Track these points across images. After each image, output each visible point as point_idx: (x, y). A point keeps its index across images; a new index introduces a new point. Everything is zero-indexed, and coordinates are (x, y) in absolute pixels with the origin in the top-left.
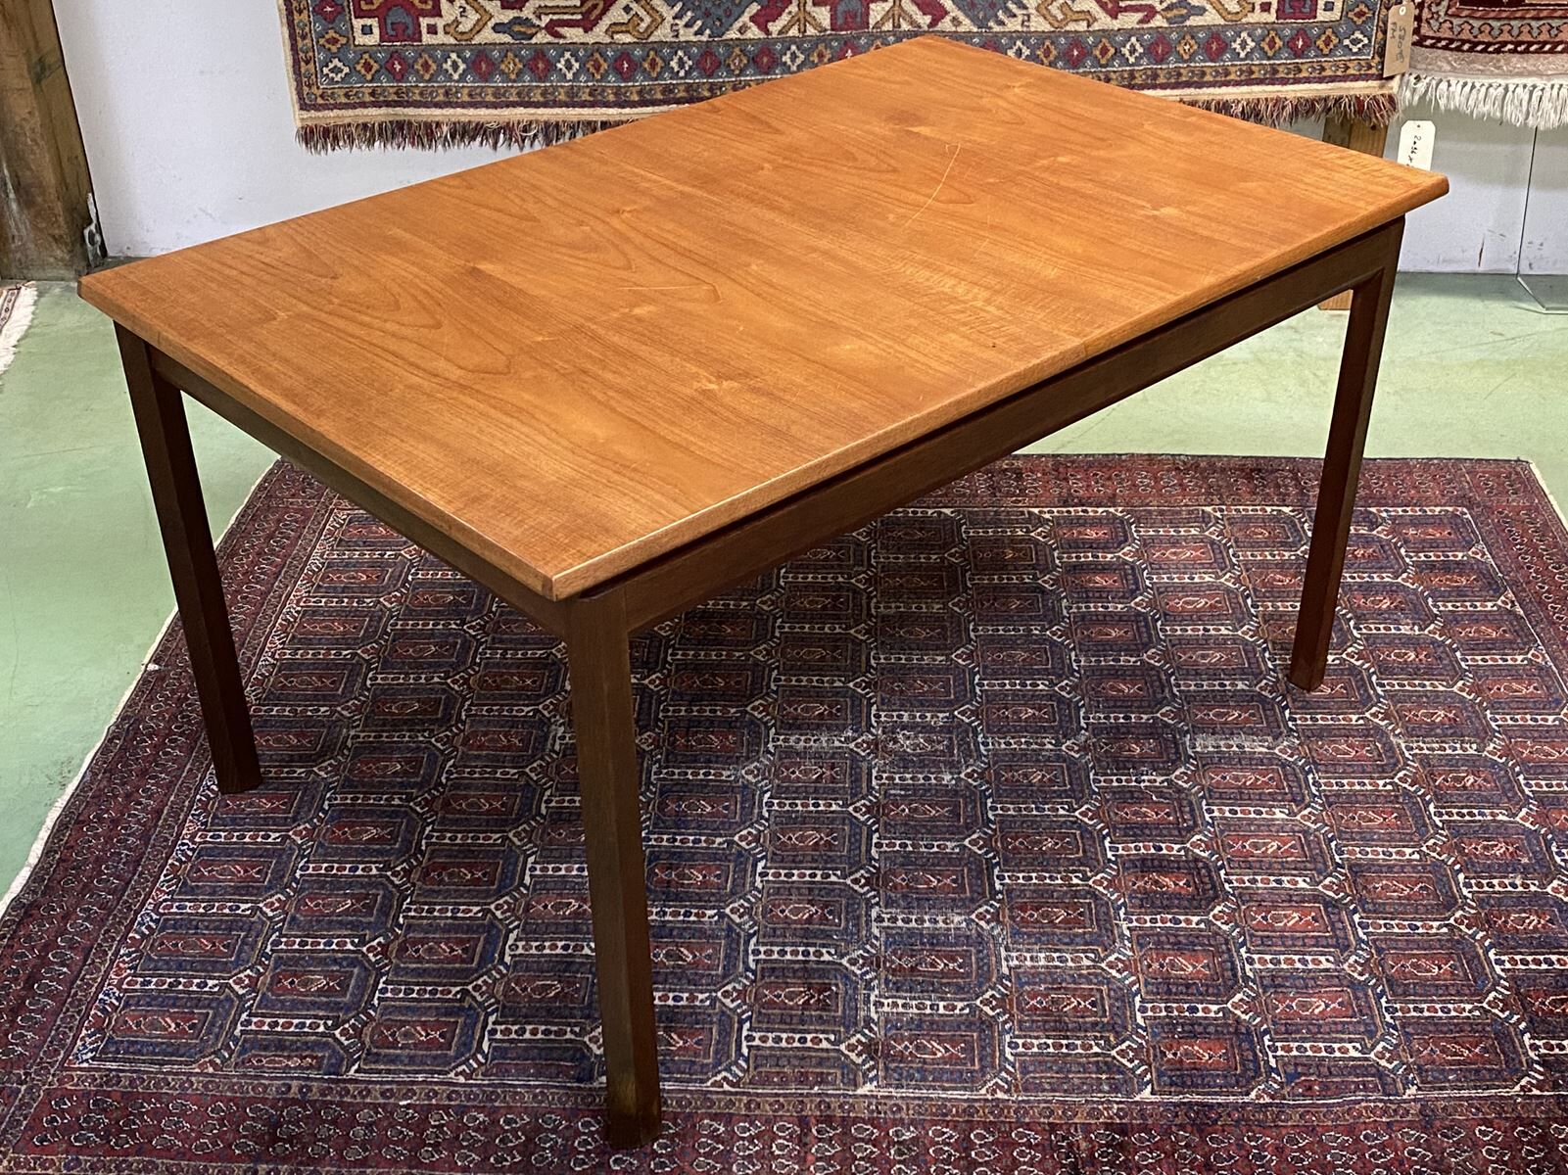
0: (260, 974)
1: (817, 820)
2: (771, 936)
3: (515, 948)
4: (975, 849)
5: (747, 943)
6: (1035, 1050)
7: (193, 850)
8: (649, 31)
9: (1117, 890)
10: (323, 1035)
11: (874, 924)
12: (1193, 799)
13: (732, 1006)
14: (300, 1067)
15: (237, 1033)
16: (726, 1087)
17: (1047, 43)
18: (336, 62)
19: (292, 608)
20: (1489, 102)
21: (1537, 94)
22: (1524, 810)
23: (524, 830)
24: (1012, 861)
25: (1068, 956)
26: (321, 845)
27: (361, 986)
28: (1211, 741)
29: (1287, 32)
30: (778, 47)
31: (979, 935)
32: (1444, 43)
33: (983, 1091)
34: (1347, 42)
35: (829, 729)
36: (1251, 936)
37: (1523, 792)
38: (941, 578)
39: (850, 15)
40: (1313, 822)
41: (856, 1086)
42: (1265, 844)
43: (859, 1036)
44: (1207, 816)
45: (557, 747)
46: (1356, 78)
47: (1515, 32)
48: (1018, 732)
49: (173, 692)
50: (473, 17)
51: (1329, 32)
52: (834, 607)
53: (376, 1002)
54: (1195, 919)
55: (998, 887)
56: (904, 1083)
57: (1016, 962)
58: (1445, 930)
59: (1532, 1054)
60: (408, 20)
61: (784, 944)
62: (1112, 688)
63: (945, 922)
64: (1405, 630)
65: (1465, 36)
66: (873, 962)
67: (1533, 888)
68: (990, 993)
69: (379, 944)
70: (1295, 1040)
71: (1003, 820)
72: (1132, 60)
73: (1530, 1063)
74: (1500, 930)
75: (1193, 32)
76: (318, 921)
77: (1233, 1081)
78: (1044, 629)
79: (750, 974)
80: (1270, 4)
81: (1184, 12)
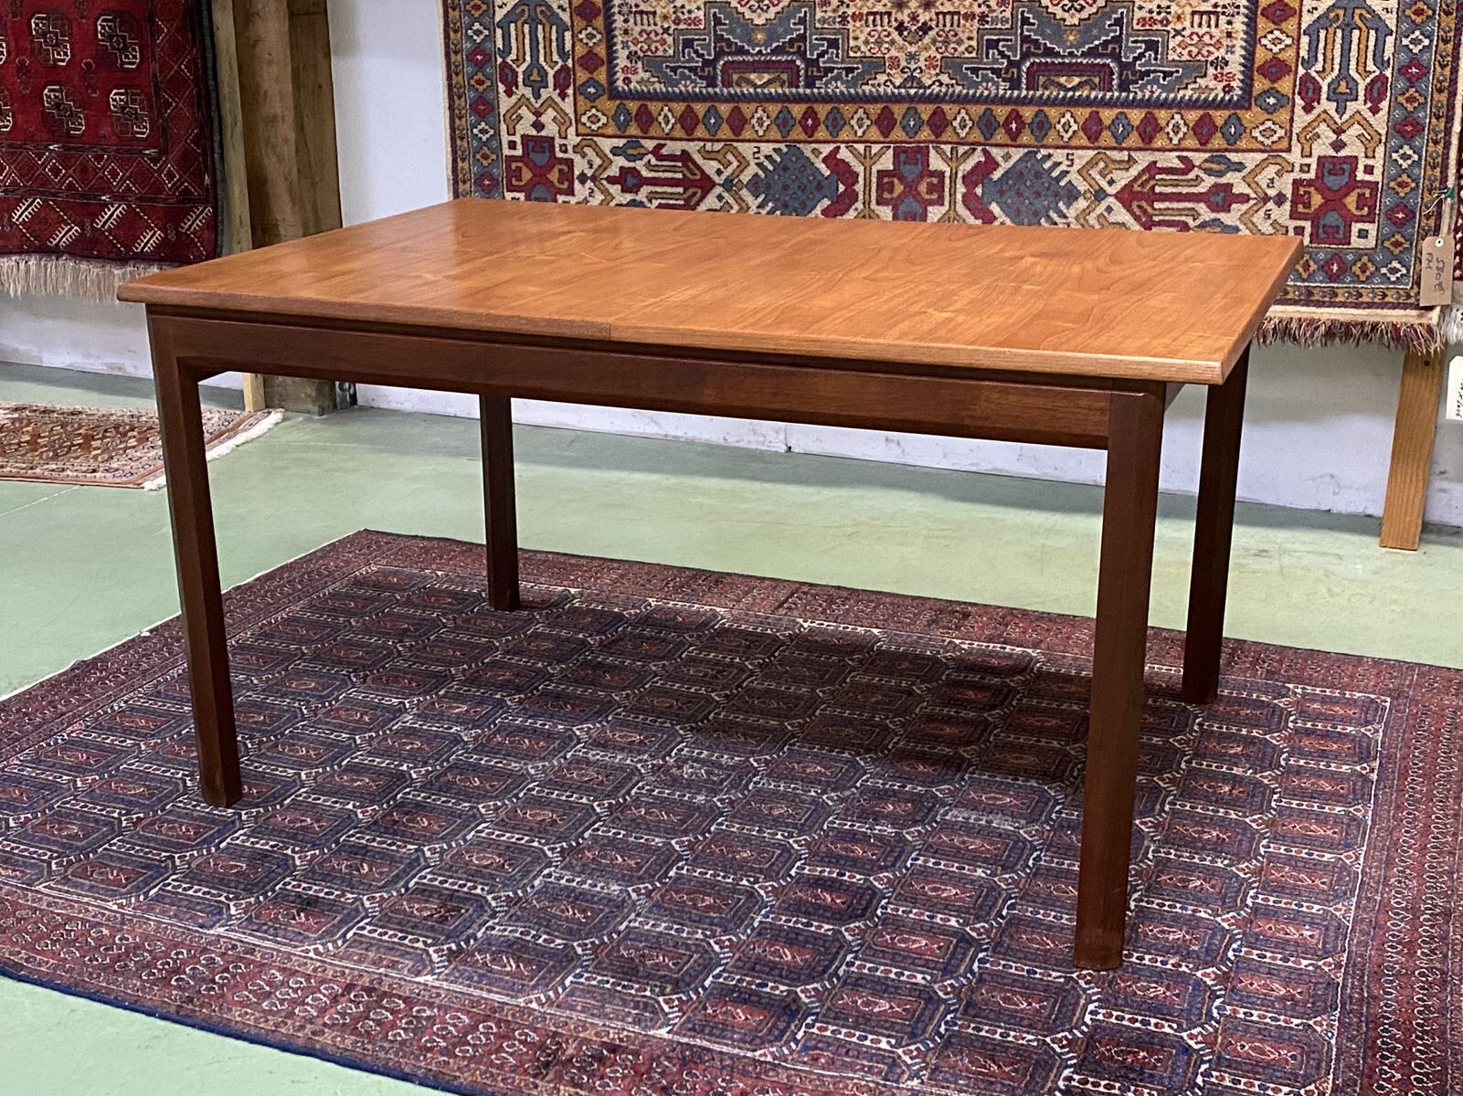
0: (36, 818)
1: (561, 806)
2: (446, 870)
3: (236, 839)
4: (677, 846)
5: (421, 870)
6: (595, 983)
7: (64, 740)
9: (775, 895)
10: (44, 861)
11: (540, 878)
12: (909, 849)
13: (368, 906)
14: (8, 876)
16: (312, 955)
19: (281, 615)
22: (1232, 914)
23: (317, 772)
24: (701, 860)
25: (687, 930)
26: (157, 753)
27: (100, 839)
28: (965, 814)
29: (1322, 256)
31: (624, 901)
33: (522, 1000)
34: (1384, 270)
35: (630, 752)
36: (868, 948)
37: (1244, 901)
39: (910, 215)
40: (1008, 884)
41: (418, 975)
42: (945, 890)
43: (453, 945)
44: (910, 862)
46: (1394, 306)
48: (794, 780)
49: (145, 650)
50: (599, 197)
51: (1365, 259)
52: (713, 677)
53: (101, 850)
54: (828, 927)
55: (672, 873)
57: (637, 925)
58: (1062, 980)
59: (1061, 1083)
60: (548, 196)
61: (451, 877)
62: (908, 765)
63: (603, 888)
64: (1238, 771)
66: (514, 902)
67: (1183, 969)
68: (593, 940)
69: (138, 817)
70: (838, 1025)
71: (719, 833)
74: (1118, 991)
76: (108, 797)
77: (750, 1040)
78: (887, 718)
79: (403, 890)
80: (1303, 228)
81: (1218, 230)
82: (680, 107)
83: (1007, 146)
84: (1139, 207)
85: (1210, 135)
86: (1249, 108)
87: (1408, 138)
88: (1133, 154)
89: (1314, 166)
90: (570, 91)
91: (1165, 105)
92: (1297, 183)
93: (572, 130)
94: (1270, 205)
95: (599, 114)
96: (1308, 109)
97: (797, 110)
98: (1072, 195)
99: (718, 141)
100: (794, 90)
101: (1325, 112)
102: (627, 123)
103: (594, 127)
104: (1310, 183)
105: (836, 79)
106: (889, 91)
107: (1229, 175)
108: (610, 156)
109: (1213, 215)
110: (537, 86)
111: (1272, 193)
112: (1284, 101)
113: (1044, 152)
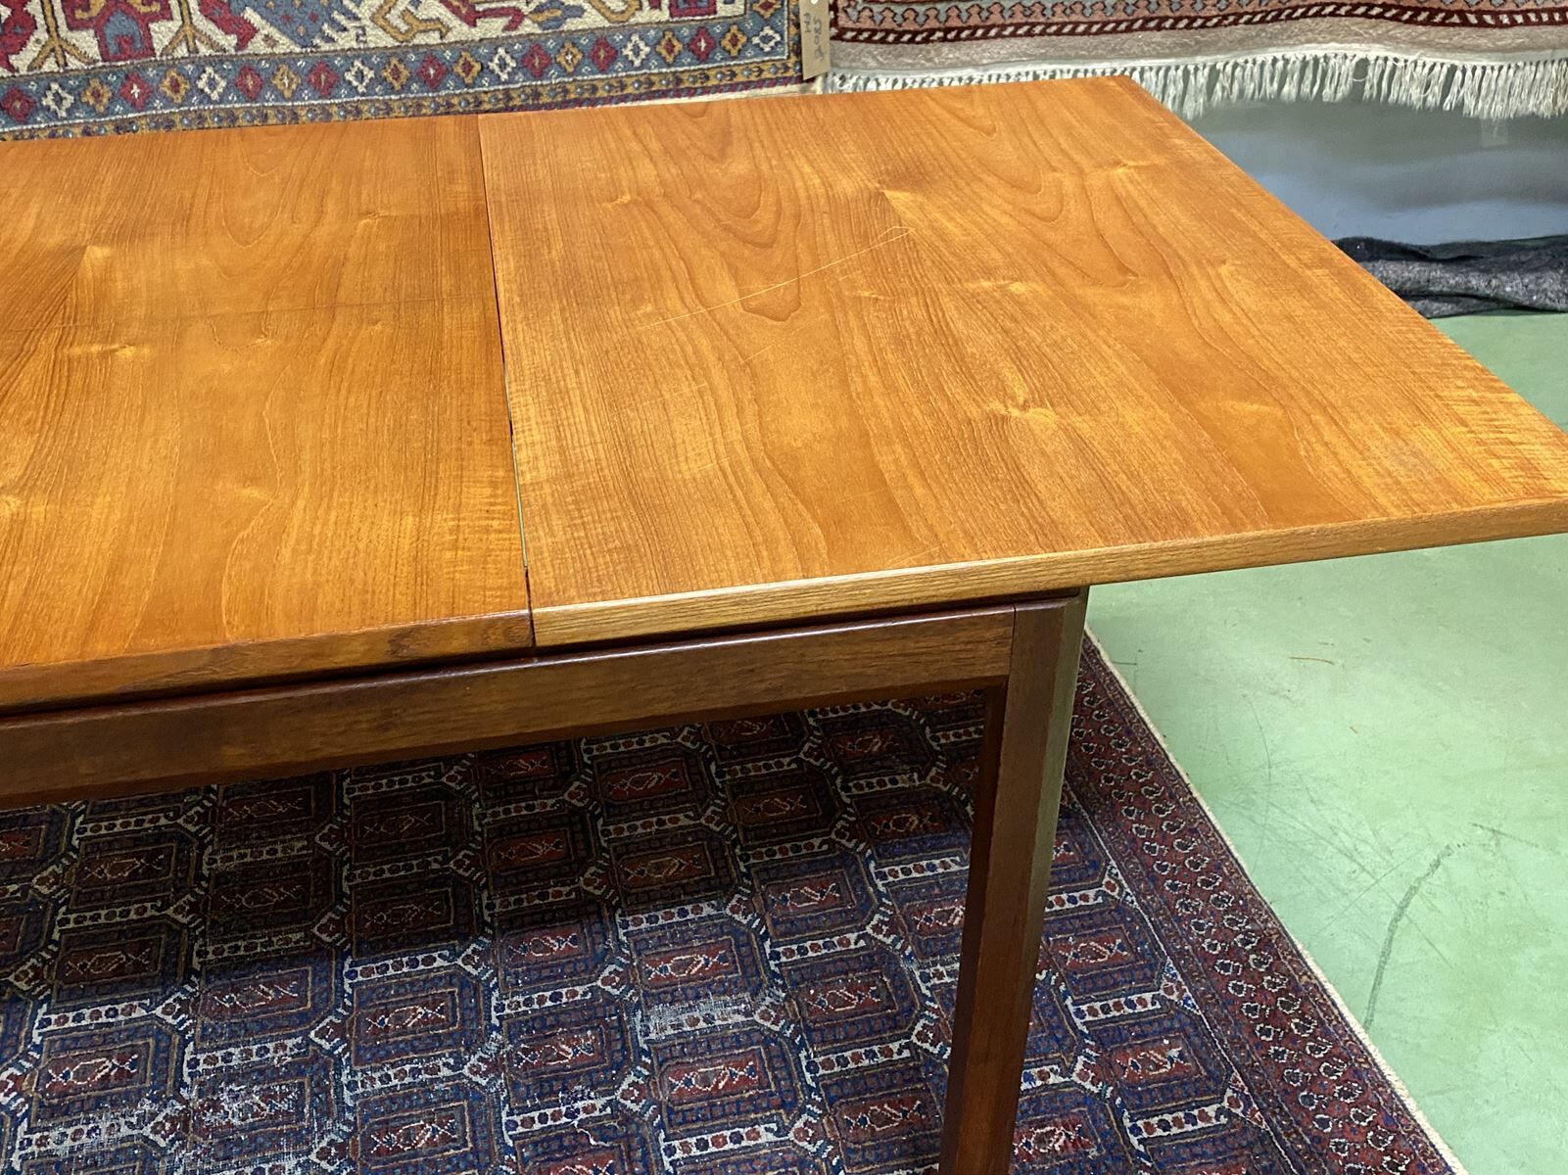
12: (646, 1131)
17: (394, 61)
22: (1081, 1060)
28: (669, 1017)
29: (686, 32)
30: (33, 87)
32: (866, 35)
34: (756, 40)
35: (114, 1104)
37: (1074, 1027)
39: (125, 39)
40: (812, 1141)
44: (666, 1161)
46: (773, 83)
47: (942, 18)
48: (400, 1053)
64: (902, 781)
65: (887, 25)
72: (504, 77)
75: (573, 38)
78: (446, 859)
81: (559, 13)
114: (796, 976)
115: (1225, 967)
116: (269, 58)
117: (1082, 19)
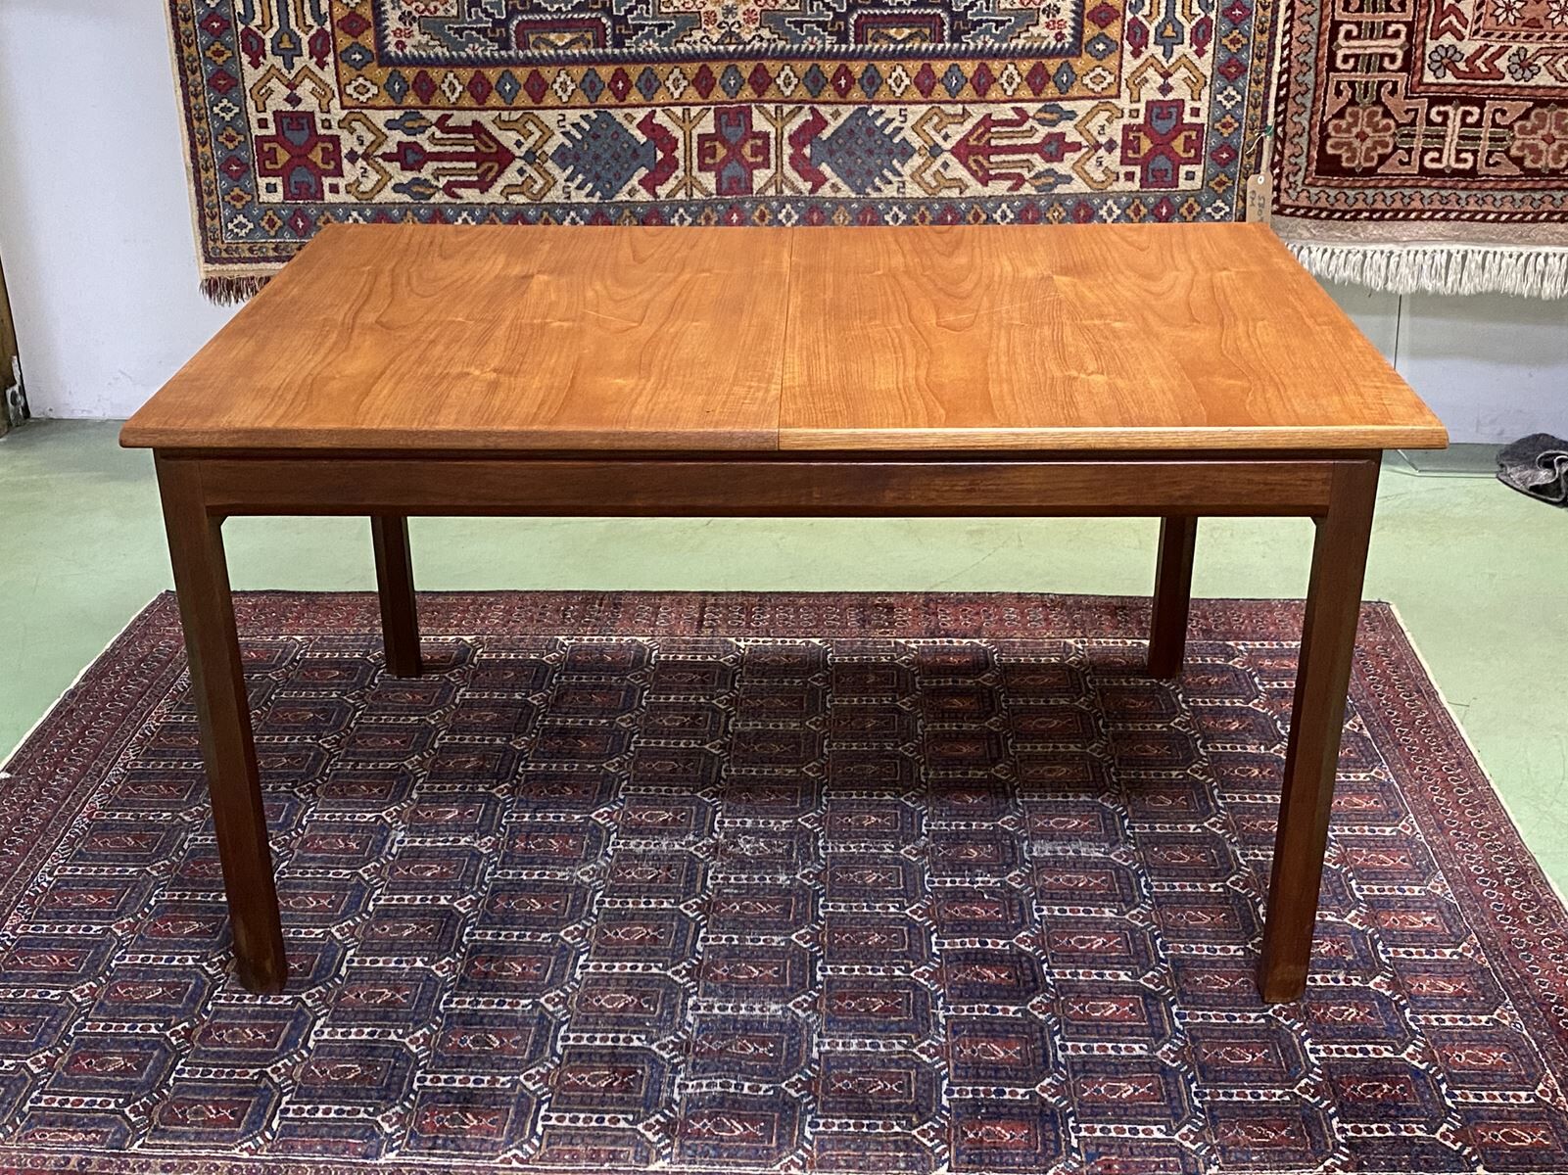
0: (58, 1055)
1: (646, 917)
2: (581, 1024)
3: (321, 1031)
4: (801, 943)
5: (557, 1030)
6: (835, 1129)
7: (13, 941)
8: (543, 192)
9: (937, 982)
10: (112, 1111)
11: (690, 1012)
12: (1024, 899)
13: (533, 1088)
14: (84, 1142)
15: (26, 1109)
16: (515, 1164)
17: (922, 208)
18: (241, 218)
19: (151, 723)
20: (1348, 267)
21: (1394, 259)
22: (1354, 912)
23: (348, 926)
24: (834, 956)
25: (881, 1042)
26: (141, 937)
27: (159, 1067)
28: (1048, 847)
29: (1151, 200)
30: (667, 209)
31: (794, 1022)
32: (1302, 211)
33: (778, 1167)
34: (1209, 210)
35: (671, 834)
36: (1067, 1025)
37: (1353, 896)
38: (802, 699)
39: (735, 180)
40: (1142, 921)
41: (648, 1163)
42: (1091, 940)
43: (658, 1116)
44: (1036, 915)
45: (394, 851)
47: (1370, 200)
48: (857, 838)
49: (20, 798)
50: (374, 177)
51: (1191, 200)
52: (692, 725)
53: (171, 1082)
54: (1012, 1009)
55: (819, 977)
56: (698, 1159)
57: (827, 1048)
58: (1263, 1021)
59: (1339, 1137)
60: (312, 180)
61: (596, 1031)
62: (956, 798)
63: (761, 1010)
64: (1251, 749)
65: (1323, 204)
66: (683, 1047)
67: (1355, 983)
68: (797, 1076)
69: (184, 1028)
70: (1100, 1122)
71: (831, 917)
72: (1003, 223)
73: (1336, 1145)
74: (1318, 1022)
75: (1061, 199)
76: (126, 1007)
77: (1032, 1159)
78: (897, 745)
79: (556, 1059)
80: (1133, 174)
81: (1052, 180)
82: (468, 74)
83: (836, 103)
84: (975, 161)
85: (1044, 85)
86: (1080, 56)
87: (1231, 79)
88: (967, 107)
89: (1142, 112)
90: (330, 59)
91: (997, 55)
92: (1126, 129)
93: (336, 103)
94: (1102, 152)
95: (368, 84)
96: (1136, 54)
97: (606, 72)
98: (906, 151)
99: (516, 109)
100: (601, 51)
101: (1153, 56)
102: (404, 92)
103: (363, 98)
104: (1139, 128)
105: (647, 37)
106: (706, 48)
107: (1062, 124)
108: (384, 130)
109: (1047, 166)
110: (289, 56)
111: (1103, 140)
112: (1113, 47)
113: (875, 108)
114: (1145, 840)
115: (1485, 882)
116: (832, 200)
117: (1492, 209)
